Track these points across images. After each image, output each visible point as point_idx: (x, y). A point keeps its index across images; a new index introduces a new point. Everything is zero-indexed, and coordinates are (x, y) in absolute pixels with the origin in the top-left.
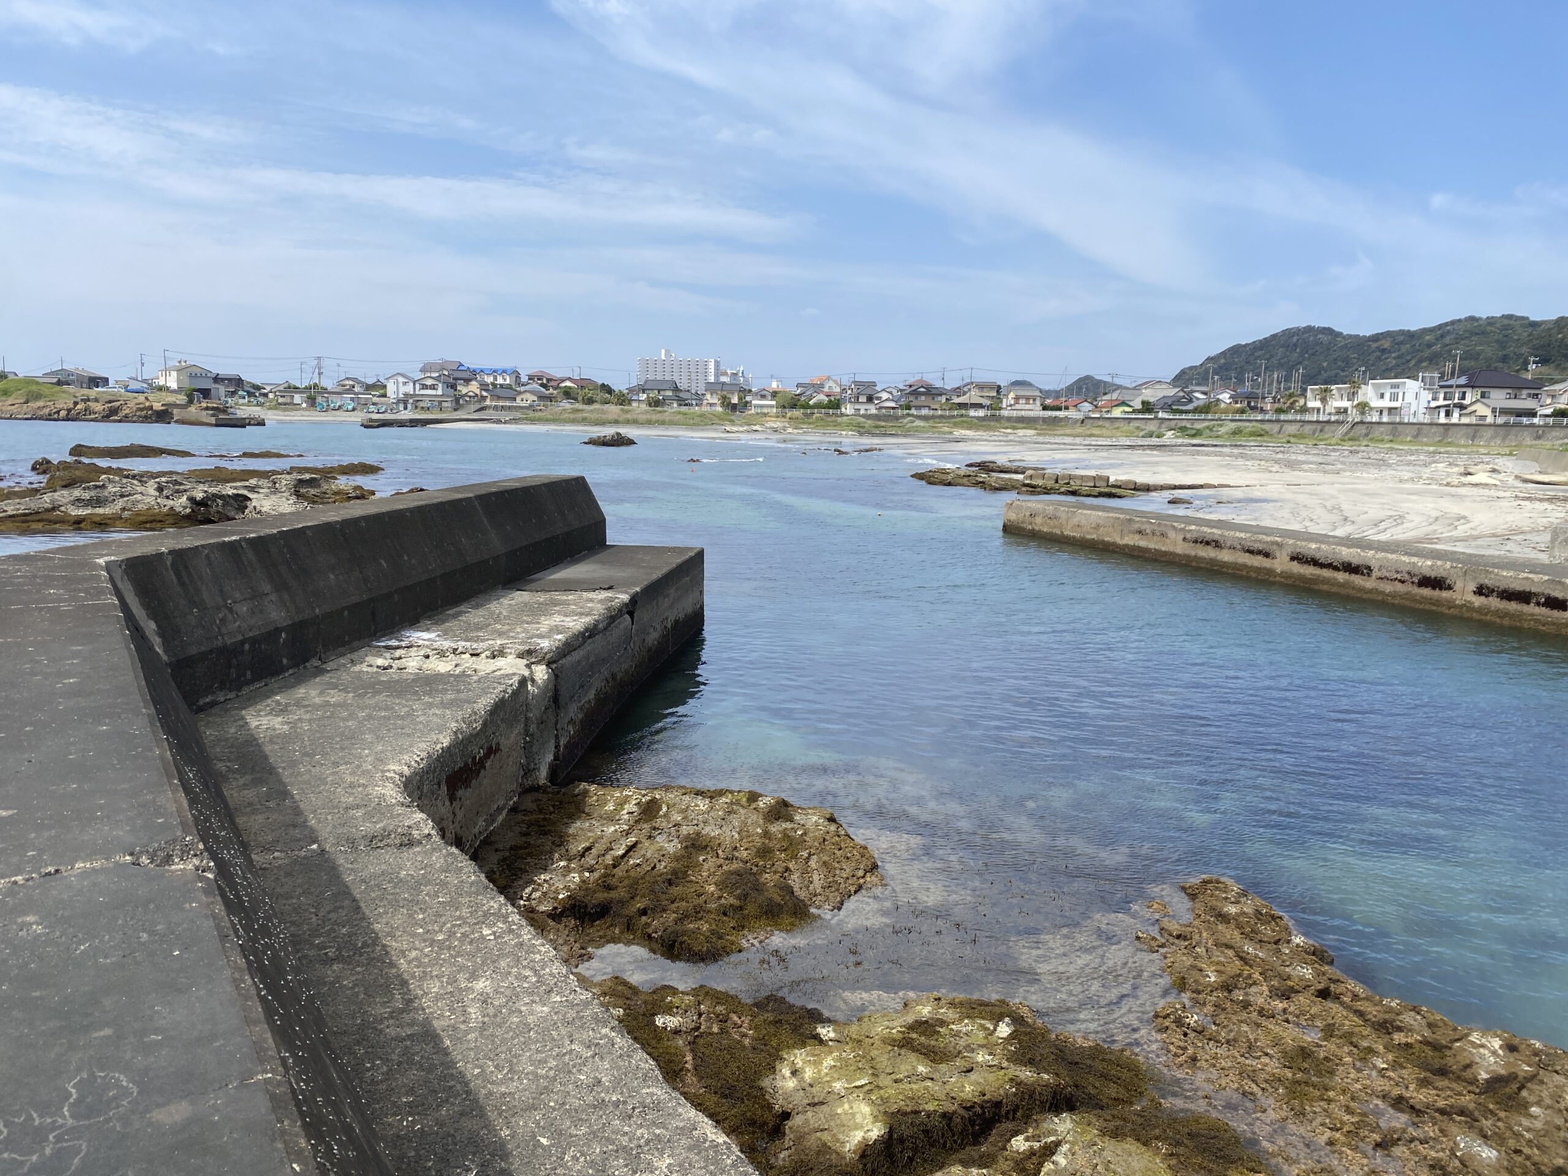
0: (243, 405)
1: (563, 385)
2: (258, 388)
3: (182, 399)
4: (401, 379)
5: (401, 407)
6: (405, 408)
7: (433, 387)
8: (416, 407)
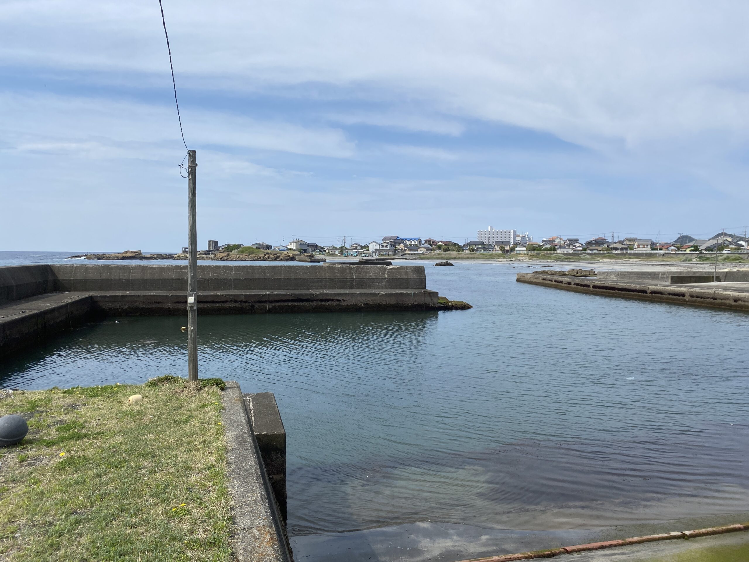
0: (318, 255)
1: (438, 244)
2: (322, 248)
3: (297, 253)
4: (374, 244)
5: (374, 254)
6: (375, 255)
7: (386, 246)
8: (380, 254)
